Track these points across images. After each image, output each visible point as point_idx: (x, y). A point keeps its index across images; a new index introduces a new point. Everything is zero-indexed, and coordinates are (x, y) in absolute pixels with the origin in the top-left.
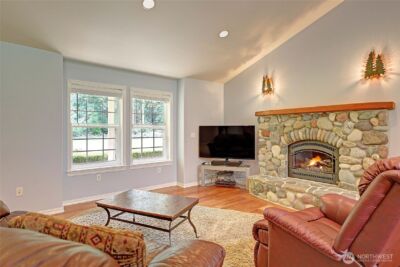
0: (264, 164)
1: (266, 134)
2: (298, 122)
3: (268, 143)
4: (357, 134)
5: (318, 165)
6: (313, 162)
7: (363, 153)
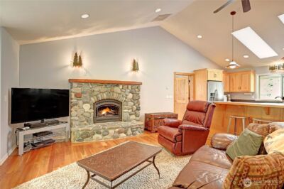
0: (77, 118)
1: (78, 96)
2: (103, 89)
3: (81, 102)
4: (130, 96)
5: (108, 113)
6: (104, 112)
7: (133, 103)
